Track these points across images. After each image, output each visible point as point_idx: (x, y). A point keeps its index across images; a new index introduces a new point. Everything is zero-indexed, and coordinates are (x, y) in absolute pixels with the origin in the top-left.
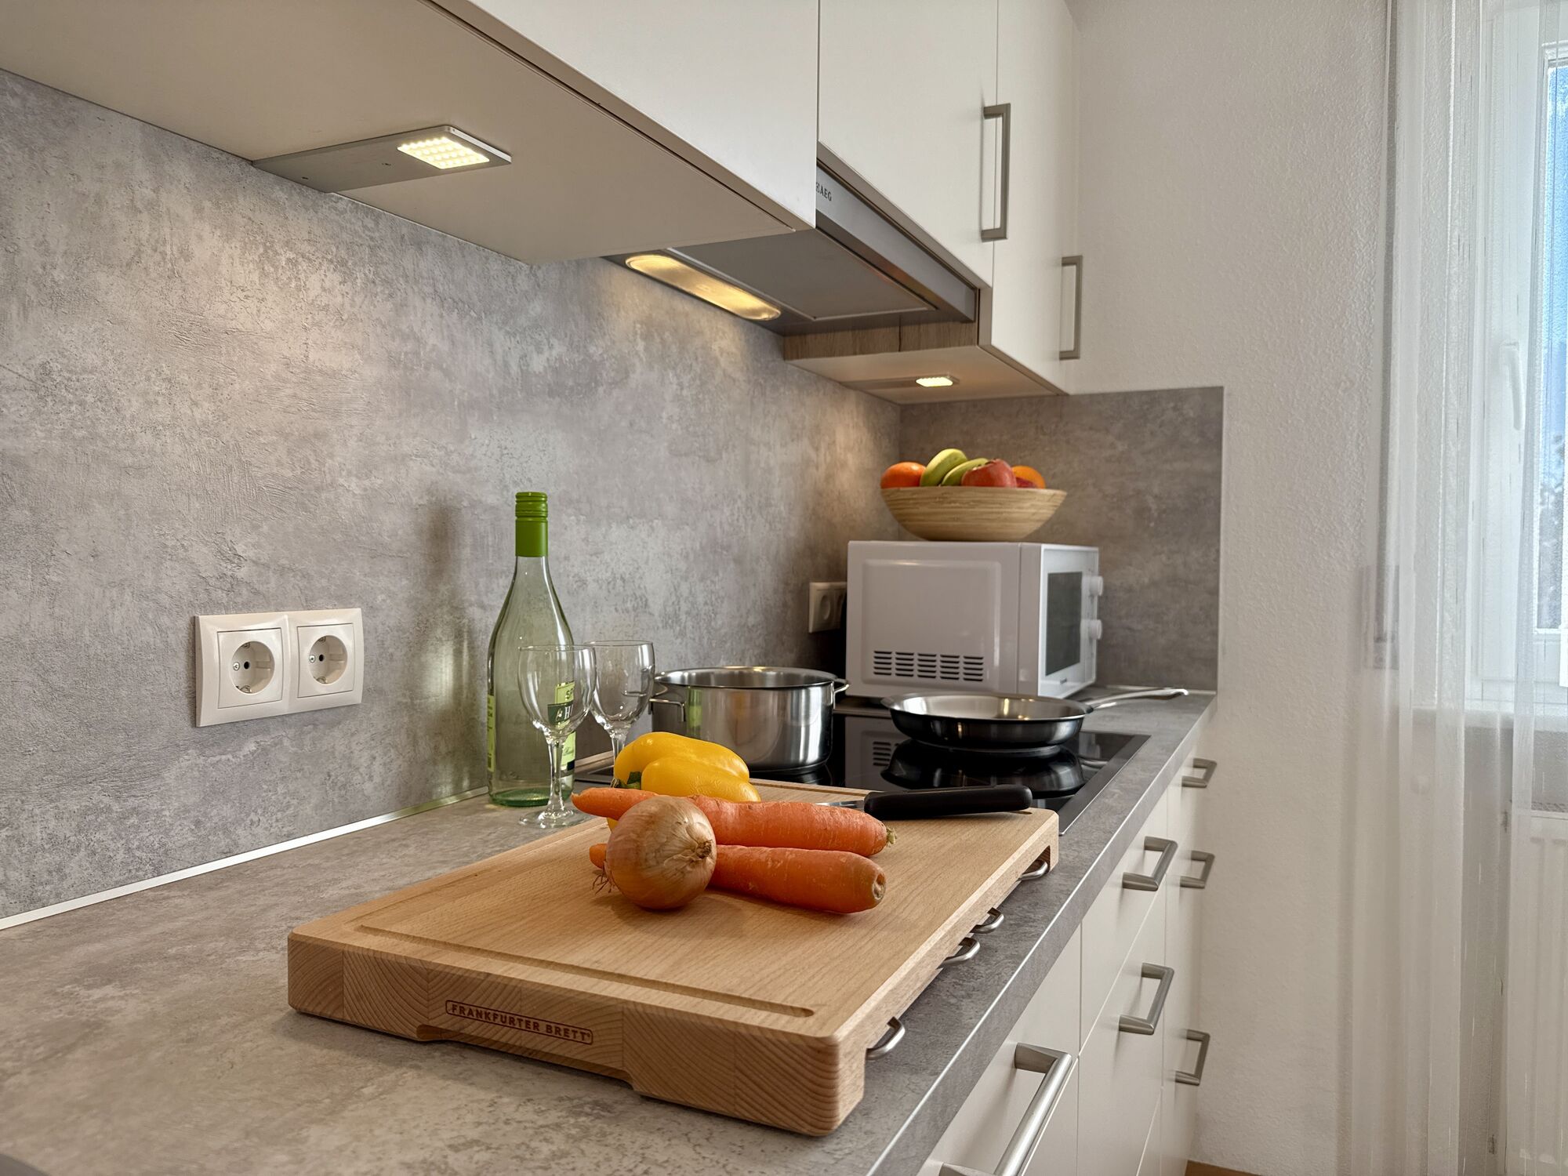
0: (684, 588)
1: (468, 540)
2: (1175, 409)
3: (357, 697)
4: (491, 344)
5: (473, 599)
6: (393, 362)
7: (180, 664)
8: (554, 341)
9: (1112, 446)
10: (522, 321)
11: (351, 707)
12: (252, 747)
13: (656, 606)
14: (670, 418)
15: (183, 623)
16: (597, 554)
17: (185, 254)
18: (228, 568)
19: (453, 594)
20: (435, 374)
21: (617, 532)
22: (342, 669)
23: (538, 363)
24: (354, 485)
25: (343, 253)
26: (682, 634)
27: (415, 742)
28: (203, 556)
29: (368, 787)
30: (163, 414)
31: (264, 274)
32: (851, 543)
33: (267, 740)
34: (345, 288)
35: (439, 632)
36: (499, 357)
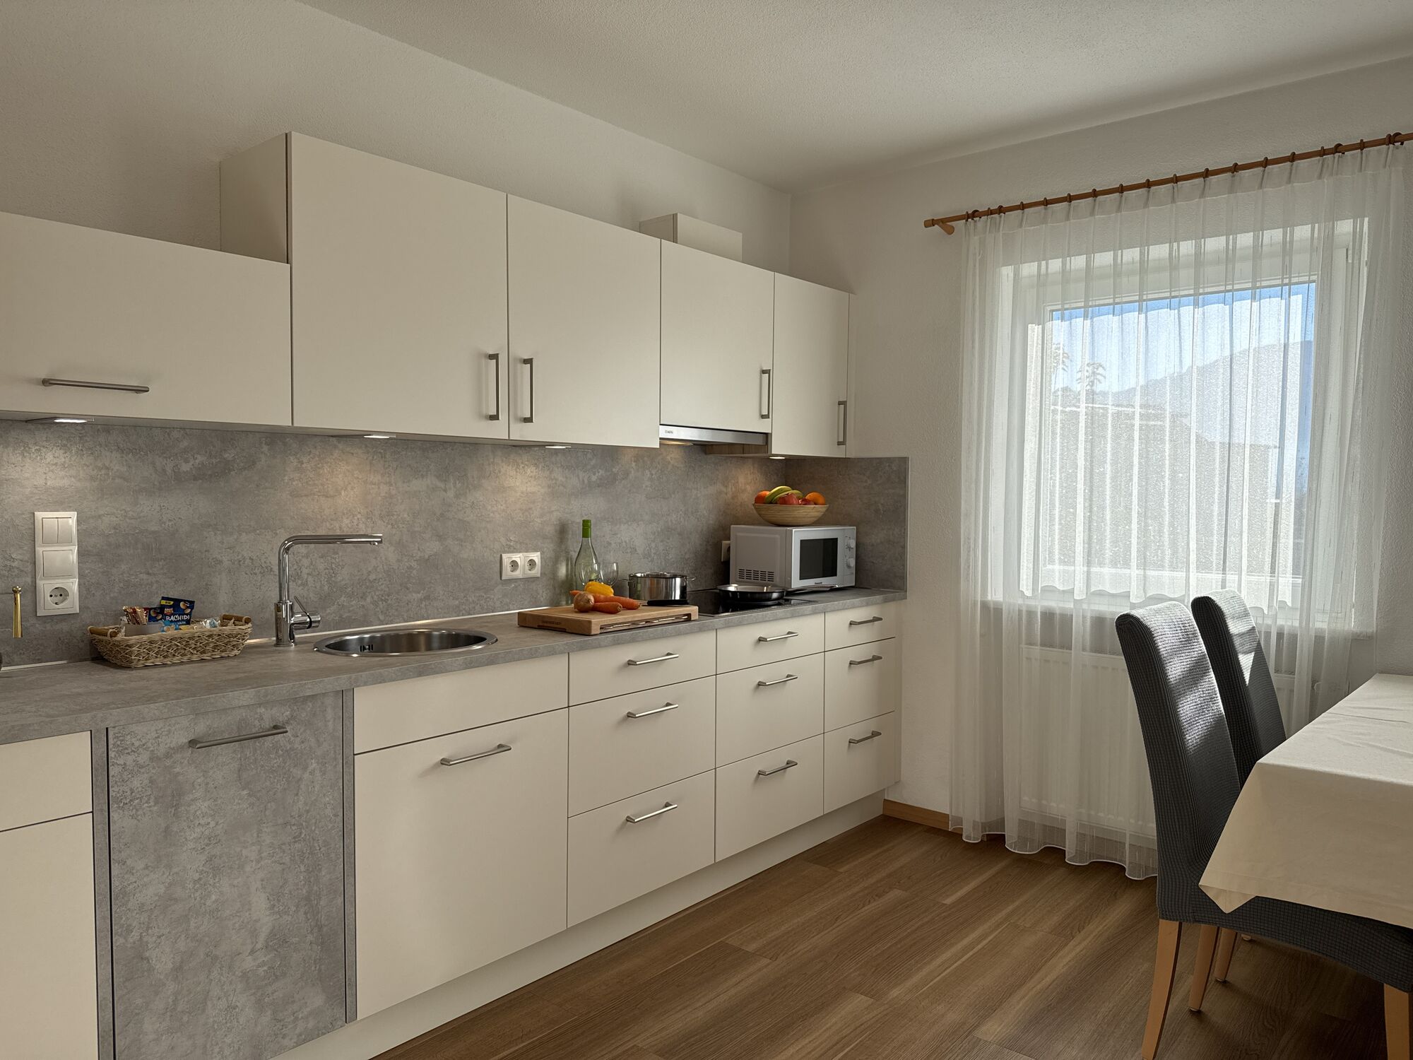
0: (653, 545)
1: (571, 532)
2: (889, 466)
3: (539, 575)
4: (578, 475)
5: (572, 549)
6: (549, 487)
7: (498, 565)
8: (600, 470)
9: (866, 481)
10: (589, 467)
11: (538, 578)
12: (513, 585)
13: (640, 551)
14: (647, 486)
15: (499, 556)
16: (615, 534)
17: (500, 472)
18: (508, 543)
19: (566, 548)
20: (561, 488)
21: (623, 527)
22: (535, 568)
23: (594, 478)
24: (539, 520)
25: (536, 462)
26: (652, 561)
27: (555, 588)
28: (503, 540)
29: (542, 599)
30: (495, 509)
31: (517, 472)
32: (732, 526)
33: (517, 584)
34: (537, 470)
35: (562, 559)
36: (581, 479)
